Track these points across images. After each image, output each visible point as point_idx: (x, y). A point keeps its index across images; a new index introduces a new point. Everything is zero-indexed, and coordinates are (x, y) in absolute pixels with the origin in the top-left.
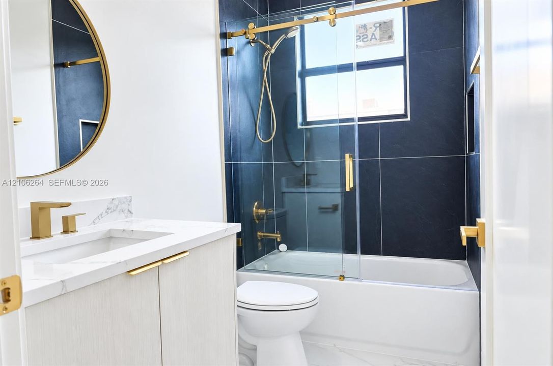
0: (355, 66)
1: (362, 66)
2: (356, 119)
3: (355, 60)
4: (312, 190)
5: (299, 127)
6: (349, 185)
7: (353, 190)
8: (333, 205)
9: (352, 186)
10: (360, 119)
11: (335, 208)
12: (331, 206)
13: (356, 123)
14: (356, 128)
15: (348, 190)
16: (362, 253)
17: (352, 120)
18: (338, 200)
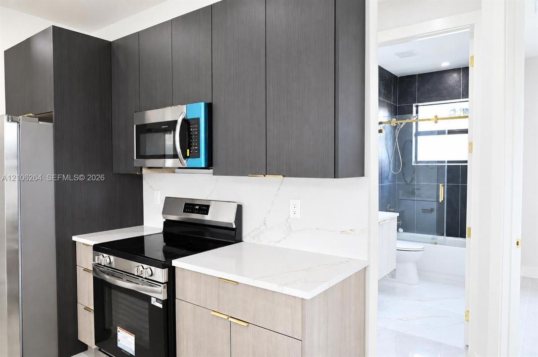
0: (447, 132)
1: (451, 132)
2: (446, 162)
3: (447, 128)
4: (418, 199)
5: (413, 164)
6: (441, 199)
7: (443, 201)
8: (431, 208)
9: (442, 199)
10: (449, 162)
11: (432, 210)
12: (430, 209)
13: (446, 164)
14: (446, 167)
15: (440, 201)
16: (447, 236)
17: (444, 162)
18: (434, 206)
